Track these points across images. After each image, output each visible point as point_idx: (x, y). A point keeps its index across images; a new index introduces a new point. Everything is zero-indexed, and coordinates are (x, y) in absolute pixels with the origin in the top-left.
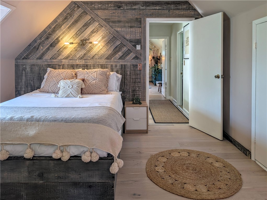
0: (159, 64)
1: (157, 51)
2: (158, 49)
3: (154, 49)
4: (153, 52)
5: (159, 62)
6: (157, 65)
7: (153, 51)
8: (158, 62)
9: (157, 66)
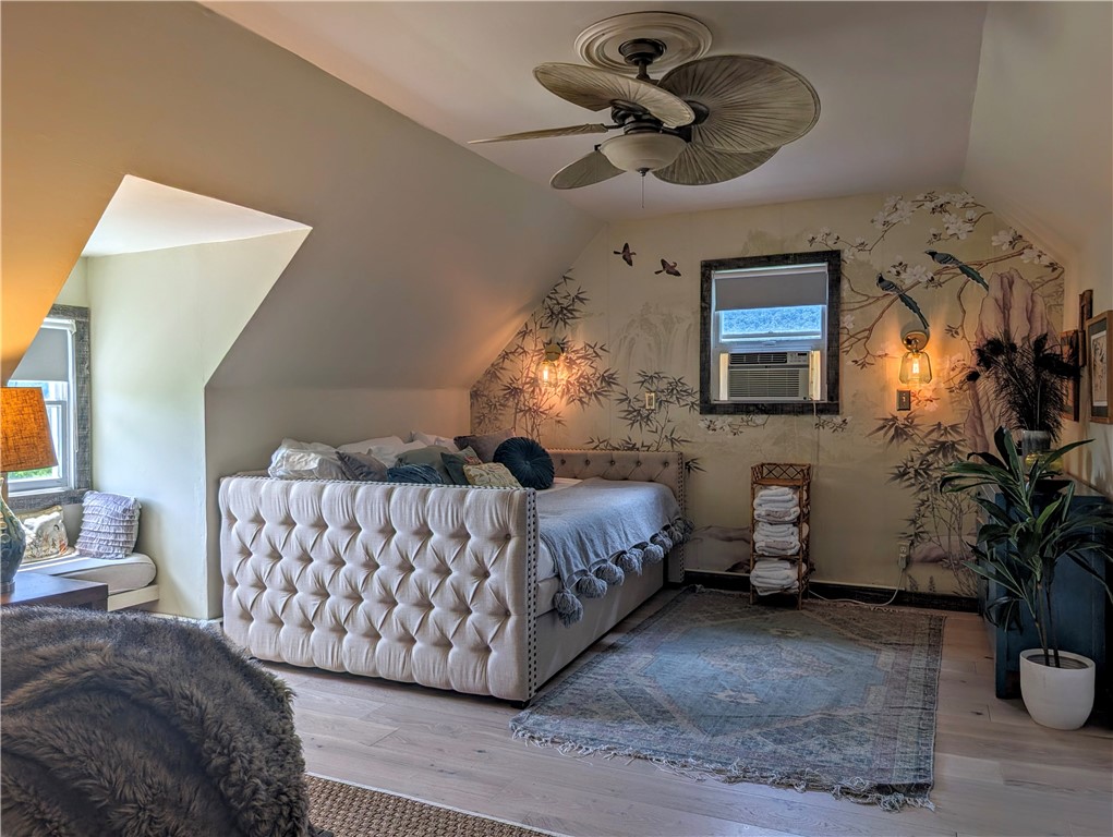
0: (1068, 431)
1: (1049, 288)
2: (1053, 266)
3: (1004, 267)
4: (990, 303)
5: (1069, 401)
6: (1038, 434)
7: (996, 291)
8: (1049, 397)
9: (1044, 445)
